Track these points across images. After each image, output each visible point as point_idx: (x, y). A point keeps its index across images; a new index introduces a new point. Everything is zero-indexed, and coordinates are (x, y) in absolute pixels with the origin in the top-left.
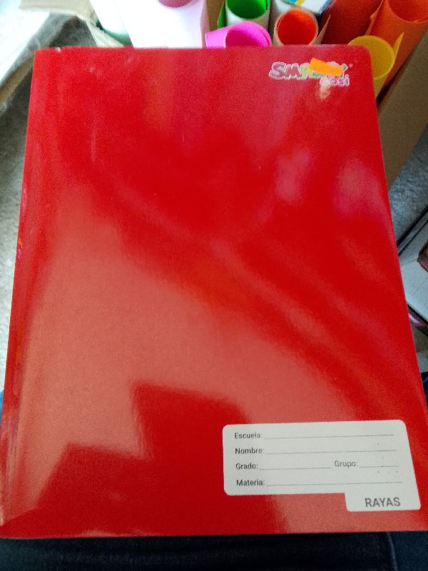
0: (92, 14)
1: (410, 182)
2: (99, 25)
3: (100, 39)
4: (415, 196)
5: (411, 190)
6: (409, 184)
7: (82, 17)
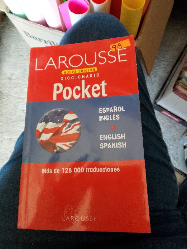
0: (7, 8)
1: (162, 61)
2: (11, 12)
3: (12, 18)
4: (165, 66)
5: (163, 64)
6: (162, 62)
7: (3, 10)
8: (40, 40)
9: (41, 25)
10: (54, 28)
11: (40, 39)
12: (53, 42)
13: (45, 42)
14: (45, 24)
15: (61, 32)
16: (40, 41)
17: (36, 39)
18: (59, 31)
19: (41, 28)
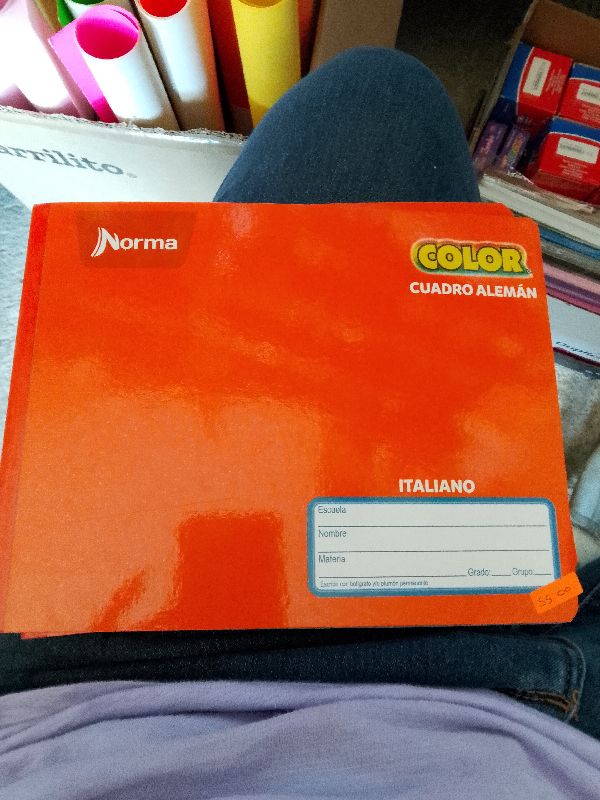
8: (19, 152)
9: (10, 108)
10: (49, 111)
11: (16, 150)
12: (60, 155)
13: (37, 158)
14: (22, 103)
15: (72, 118)
16: (19, 155)
17: (7, 152)
18: (66, 116)
19: (8, 115)
